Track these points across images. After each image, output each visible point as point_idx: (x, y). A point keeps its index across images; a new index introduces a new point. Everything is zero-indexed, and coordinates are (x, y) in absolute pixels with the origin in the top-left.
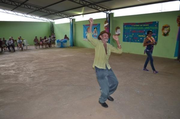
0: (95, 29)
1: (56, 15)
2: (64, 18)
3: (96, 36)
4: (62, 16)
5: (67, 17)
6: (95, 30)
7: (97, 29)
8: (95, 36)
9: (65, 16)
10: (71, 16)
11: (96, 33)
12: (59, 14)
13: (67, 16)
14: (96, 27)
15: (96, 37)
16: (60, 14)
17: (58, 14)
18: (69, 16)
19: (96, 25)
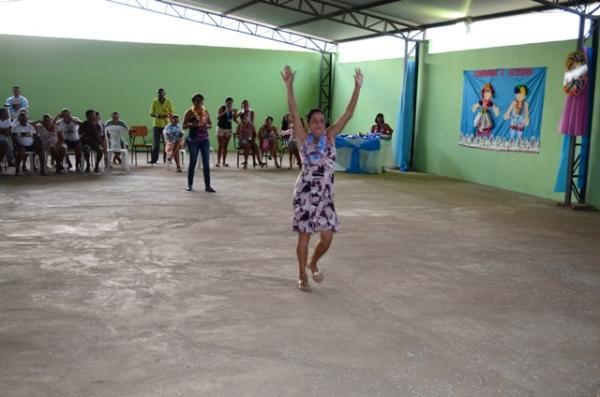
0: (517, 91)
1: (343, 22)
2: (379, 34)
3: (522, 129)
4: (368, 29)
5: (391, 33)
6: (521, 96)
7: (527, 92)
8: (515, 128)
9: (380, 27)
10: (410, 29)
11: (521, 112)
12: (356, 15)
13: (390, 28)
14: (523, 82)
15: (520, 133)
16: (361, 18)
17: (348, 18)
18: (399, 27)
19: (527, 71)
